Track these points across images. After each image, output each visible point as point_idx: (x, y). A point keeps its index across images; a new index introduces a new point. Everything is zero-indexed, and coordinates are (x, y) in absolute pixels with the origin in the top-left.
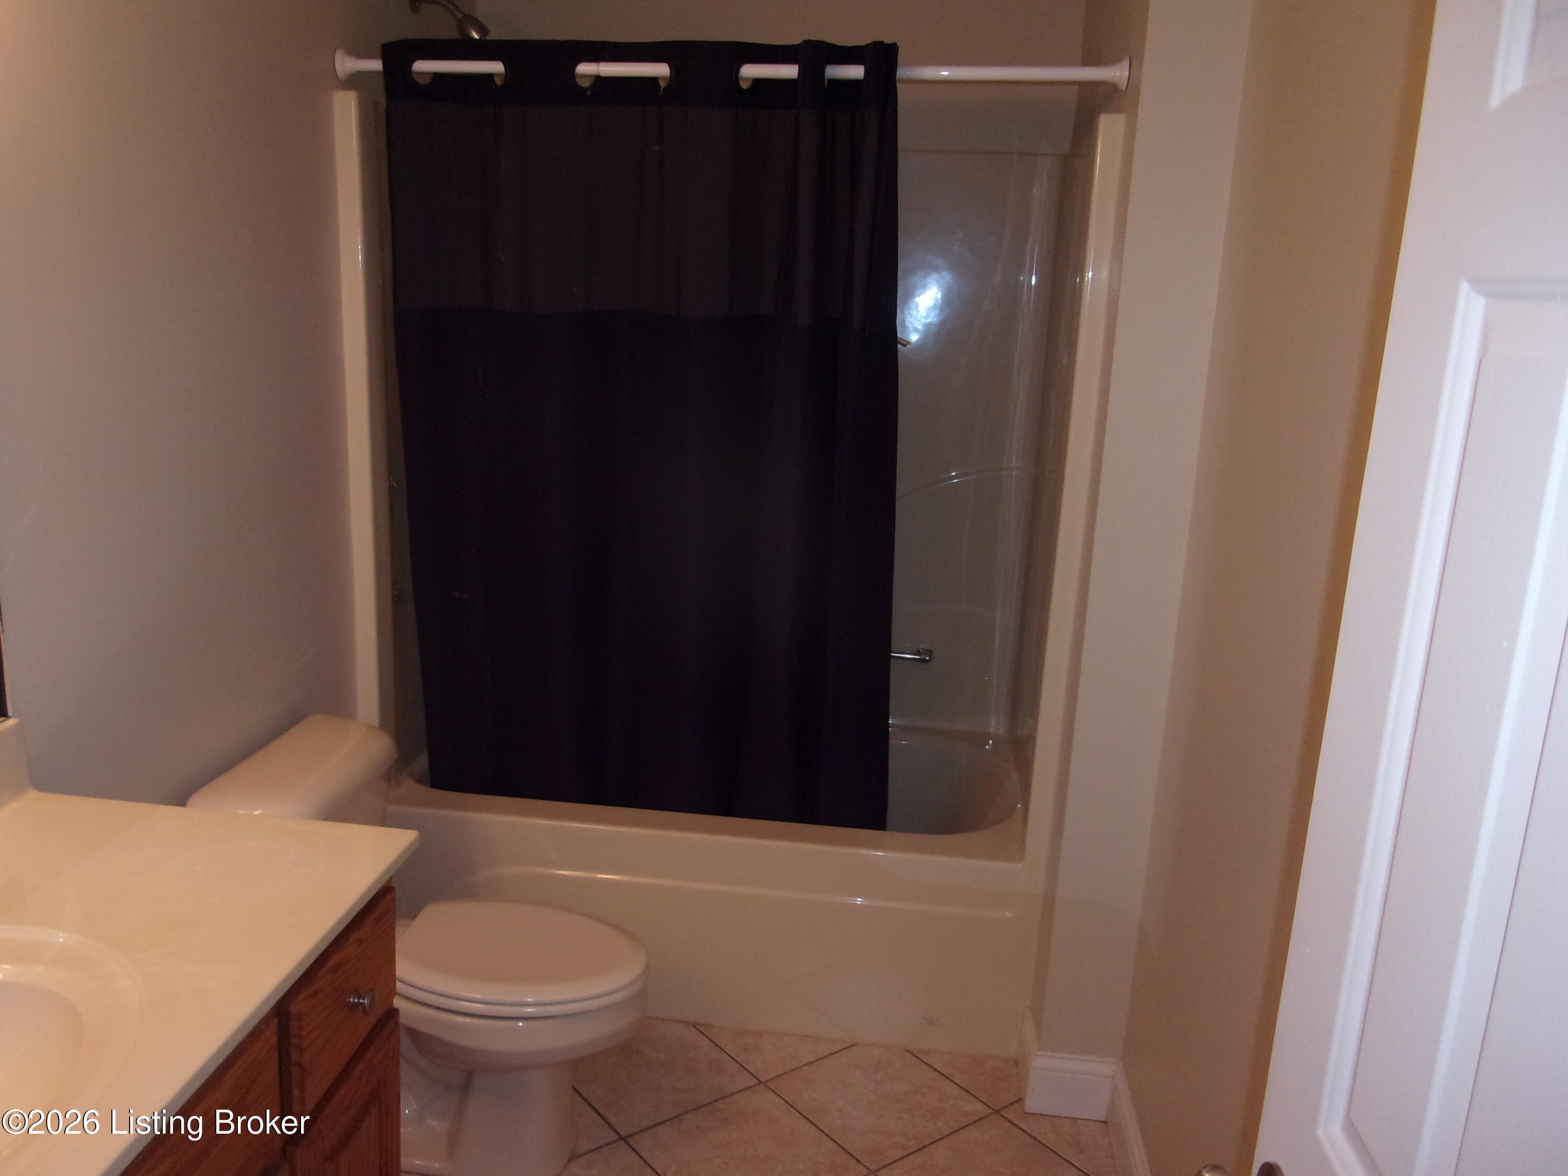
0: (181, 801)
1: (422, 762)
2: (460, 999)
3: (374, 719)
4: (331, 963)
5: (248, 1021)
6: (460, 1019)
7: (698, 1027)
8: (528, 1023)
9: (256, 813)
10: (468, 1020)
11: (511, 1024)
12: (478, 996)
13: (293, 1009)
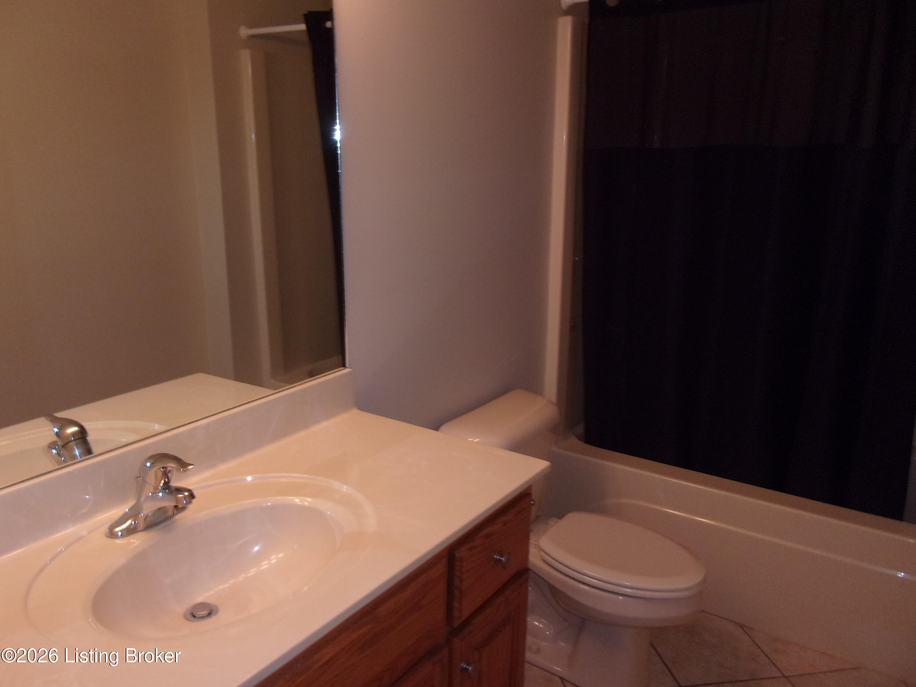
0: (436, 428)
1: (581, 429)
2: (586, 576)
3: (554, 398)
4: (485, 531)
5: (426, 555)
6: (582, 586)
7: (744, 628)
8: (626, 599)
9: (475, 441)
10: (586, 588)
11: (615, 596)
12: (595, 575)
13: (457, 555)
